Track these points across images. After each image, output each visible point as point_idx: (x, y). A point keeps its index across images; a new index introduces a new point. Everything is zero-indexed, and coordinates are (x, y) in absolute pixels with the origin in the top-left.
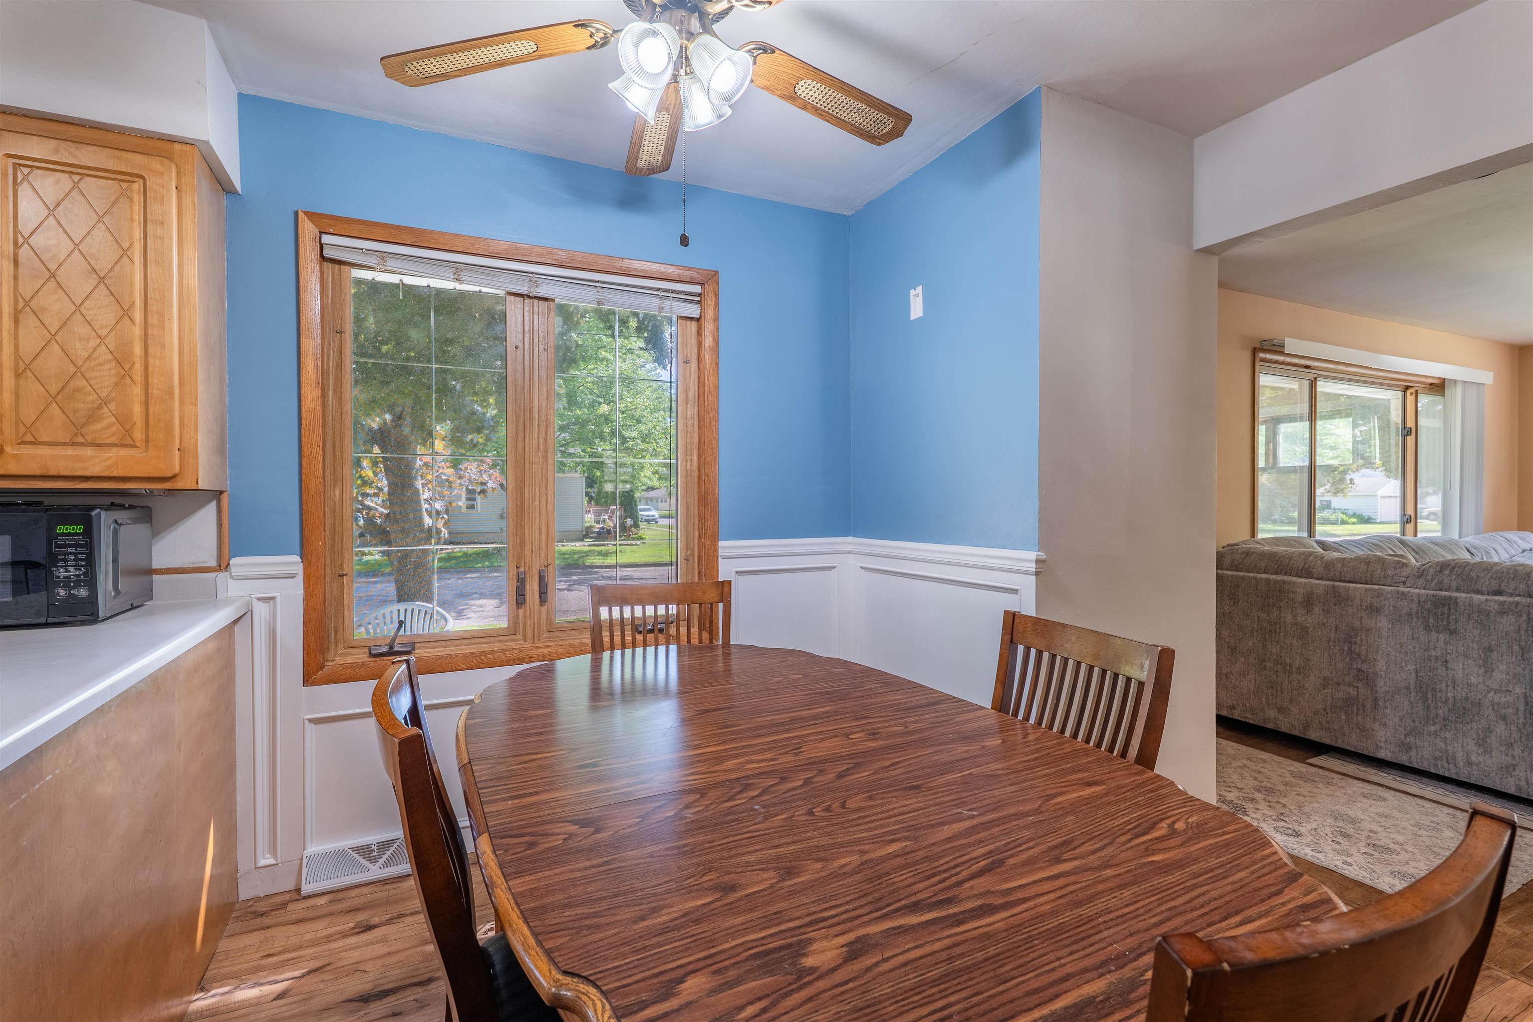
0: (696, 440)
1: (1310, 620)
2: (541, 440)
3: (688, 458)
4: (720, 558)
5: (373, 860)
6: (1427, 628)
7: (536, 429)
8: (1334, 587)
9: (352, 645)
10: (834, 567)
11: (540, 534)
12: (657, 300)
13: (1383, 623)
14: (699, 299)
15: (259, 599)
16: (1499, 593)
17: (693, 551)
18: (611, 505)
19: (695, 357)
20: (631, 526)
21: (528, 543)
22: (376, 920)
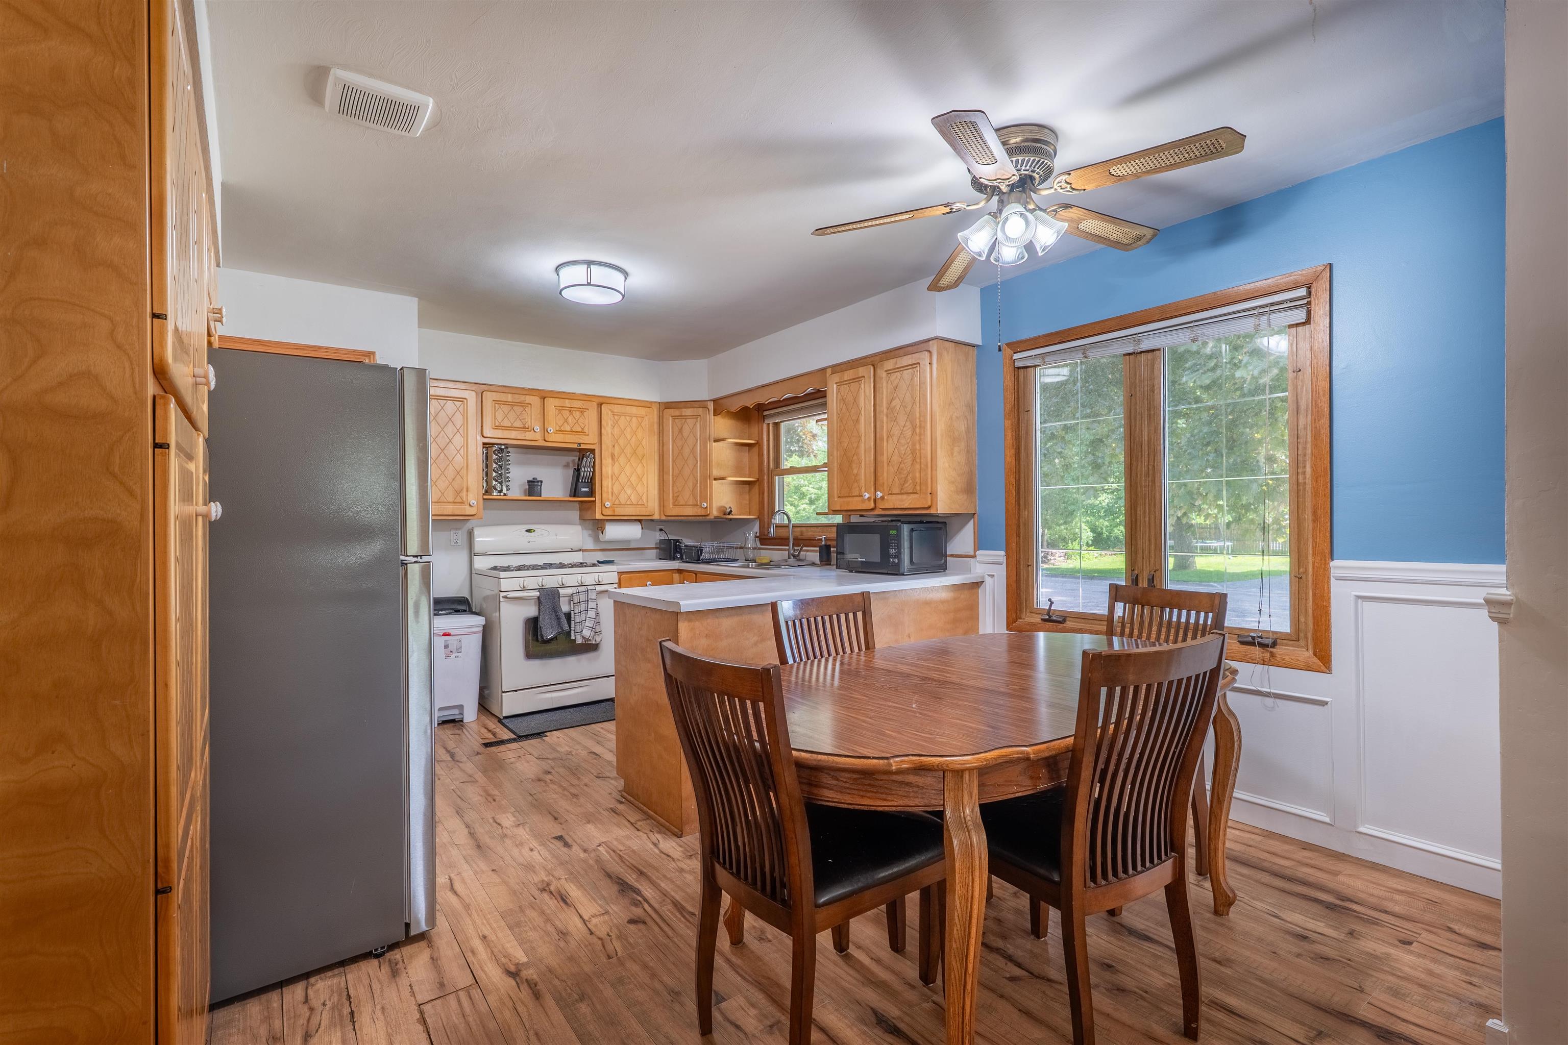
0: (1309, 451)
4: (1332, 579)
11: (1150, 544)
14: (1303, 302)
15: (989, 575)
17: (1306, 569)
19: (1308, 364)
21: (1140, 551)
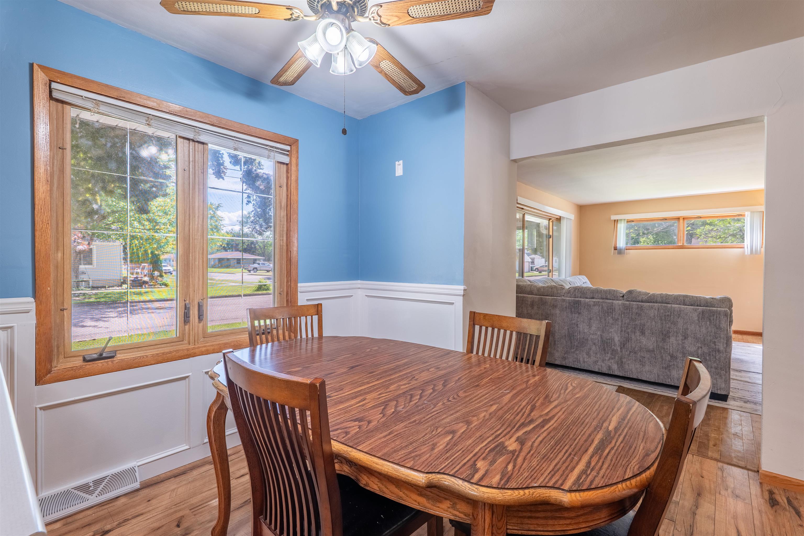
0: (285, 229)
1: (533, 312)
2: (200, 226)
3: (281, 238)
4: (299, 293)
5: (91, 493)
6: (571, 312)
7: (197, 219)
8: (541, 298)
9: (70, 355)
10: (352, 296)
11: (199, 281)
12: (267, 151)
13: (558, 312)
14: (288, 153)
16: (593, 298)
17: (283, 289)
18: (142, 263)
19: (285, 184)
20: (158, 276)
21: (191, 286)
22: (108, 527)
